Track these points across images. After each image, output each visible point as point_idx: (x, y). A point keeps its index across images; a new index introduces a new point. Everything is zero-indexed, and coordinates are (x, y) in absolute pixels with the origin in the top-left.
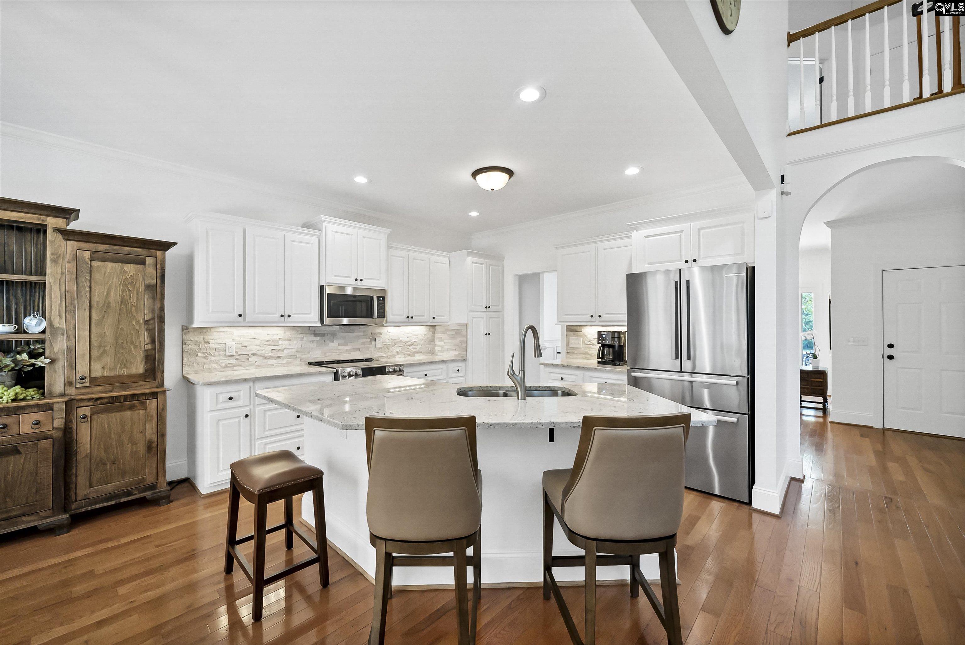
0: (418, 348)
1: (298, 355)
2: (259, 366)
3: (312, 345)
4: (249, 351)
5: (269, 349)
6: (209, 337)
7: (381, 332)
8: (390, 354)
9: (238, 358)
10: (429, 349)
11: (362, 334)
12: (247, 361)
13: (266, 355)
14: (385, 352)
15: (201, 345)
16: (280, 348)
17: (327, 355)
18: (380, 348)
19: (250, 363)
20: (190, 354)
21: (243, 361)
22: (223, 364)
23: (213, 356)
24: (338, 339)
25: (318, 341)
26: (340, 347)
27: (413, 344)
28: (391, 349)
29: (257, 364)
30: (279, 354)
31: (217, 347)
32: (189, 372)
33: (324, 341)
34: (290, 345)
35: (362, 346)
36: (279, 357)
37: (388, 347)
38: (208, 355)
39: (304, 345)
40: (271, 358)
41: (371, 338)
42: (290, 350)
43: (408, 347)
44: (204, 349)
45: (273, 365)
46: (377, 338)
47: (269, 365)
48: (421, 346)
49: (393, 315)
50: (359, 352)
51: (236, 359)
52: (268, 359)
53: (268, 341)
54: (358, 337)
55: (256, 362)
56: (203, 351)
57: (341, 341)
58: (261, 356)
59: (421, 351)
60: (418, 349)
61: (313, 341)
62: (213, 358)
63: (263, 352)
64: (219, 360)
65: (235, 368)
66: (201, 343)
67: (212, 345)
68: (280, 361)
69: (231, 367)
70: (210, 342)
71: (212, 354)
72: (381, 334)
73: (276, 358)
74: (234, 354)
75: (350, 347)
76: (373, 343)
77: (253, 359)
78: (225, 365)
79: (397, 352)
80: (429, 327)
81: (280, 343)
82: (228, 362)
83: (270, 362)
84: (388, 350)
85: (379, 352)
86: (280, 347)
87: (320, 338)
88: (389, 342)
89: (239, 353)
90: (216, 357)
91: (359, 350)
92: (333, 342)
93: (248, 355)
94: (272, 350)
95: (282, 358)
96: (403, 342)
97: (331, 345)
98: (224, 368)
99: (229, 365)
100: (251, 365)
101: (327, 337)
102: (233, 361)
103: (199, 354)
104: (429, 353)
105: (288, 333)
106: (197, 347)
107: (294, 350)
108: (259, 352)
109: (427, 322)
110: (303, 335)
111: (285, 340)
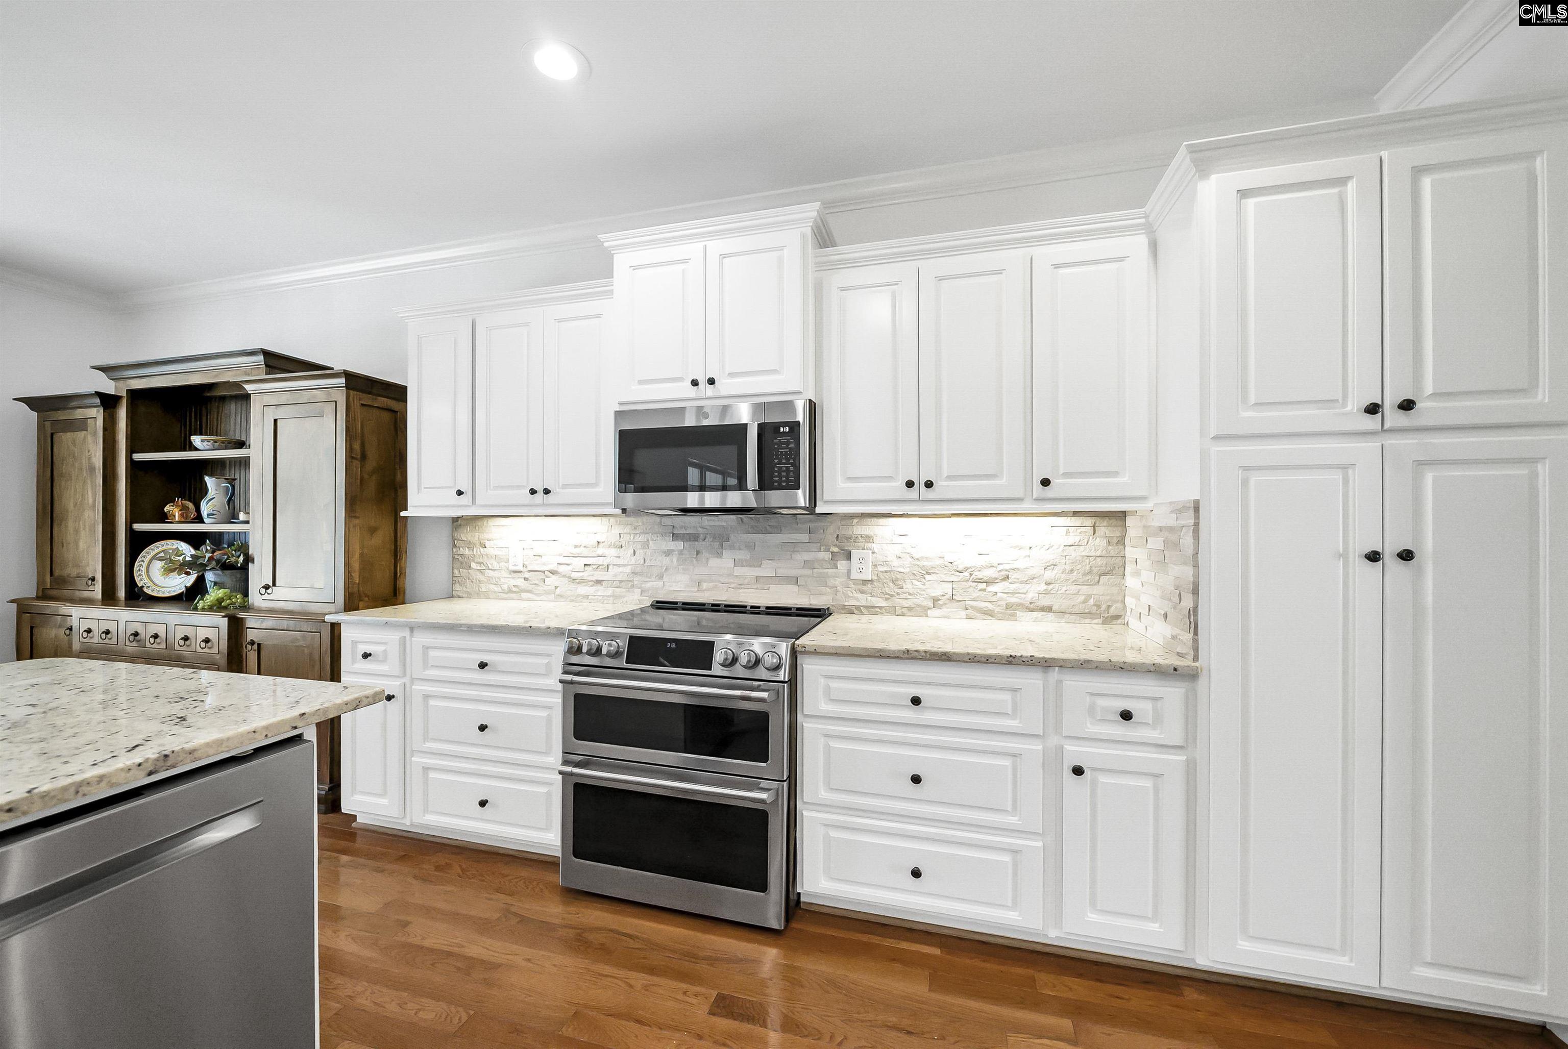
0: (1032, 592)
1: (637, 580)
2: (561, 596)
3: (666, 561)
4: (544, 564)
5: (579, 563)
6: (486, 536)
7: (872, 533)
8: (905, 603)
9: (527, 576)
10: (1091, 602)
11: (805, 537)
12: (541, 584)
13: (574, 575)
14: (889, 597)
15: (475, 550)
16: (601, 563)
17: (704, 587)
18: (865, 582)
19: (546, 588)
20: (462, 563)
21: (536, 584)
22: (505, 587)
23: (491, 570)
24: (732, 547)
25: (681, 553)
26: (739, 571)
27: (1007, 578)
28: (908, 587)
29: (558, 591)
30: (599, 575)
31: (499, 554)
32: (460, 595)
33: (697, 554)
34: (619, 557)
35: (807, 572)
36: (599, 582)
37: (897, 580)
38: (484, 568)
39: (651, 560)
40: (582, 581)
41: (836, 550)
42: (621, 569)
43: (983, 586)
44: (479, 555)
45: (587, 597)
46: (855, 554)
47: (579, 595)
48: (1046, 587)
49: (850, 479)
50: (795, 588)
51: (526, 579)
52: (579, 583)
53: (576, 547)
54: (794, 547)
55: (556, 587)
56: (479, 560)
57: (744, 555)
58: (564, 576)
59: (1045, 601)
60: (1030, 596)
61: (668, 553)
62: (491, 573)
63: (570, 568)
64: (499, 578)
65: (524, 595)
66: (475, 544)
67: (488, 551)
68: (601, 591)
69: (518, 592)
70: (487, 544)
71: (490, 566)
72: (869, 538)
73: (591, 583)
74: (520, 568)
75: (767, 570)
76: (842, 564)
77: (552, 580)
78: (509, 587)
79: (935, 600)
80: (1089, 521)
81: (600, 551)
82: (512, 582)
83: (583, 590)
84: (900, 591)
85: (862, 592)
86: (600, 561)
87: (687, 544)
88: (904, 566)
89: (530, 568)
90: (496, 572)
91: (795, 580)
92: (719, 555)
93: (544, 572)
94: (585, 565)
95: (604, 583)
96: (960, 568)
97: (714, 562)
98: (507, 593)
99: (514, 589)
100: (547, 593)
101: (704, 543)
102: (520, 582)
103: (473, 565)
104: (1089, 615)
105: (616, 530)
106: (471, 553)
107: (628, 569)
108: (562, 569)
109: (1020, 500)
110: (646, 535)
111: (610, 546)
